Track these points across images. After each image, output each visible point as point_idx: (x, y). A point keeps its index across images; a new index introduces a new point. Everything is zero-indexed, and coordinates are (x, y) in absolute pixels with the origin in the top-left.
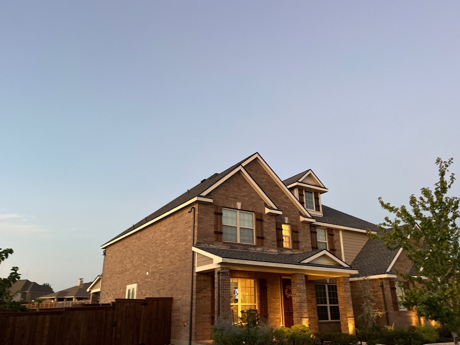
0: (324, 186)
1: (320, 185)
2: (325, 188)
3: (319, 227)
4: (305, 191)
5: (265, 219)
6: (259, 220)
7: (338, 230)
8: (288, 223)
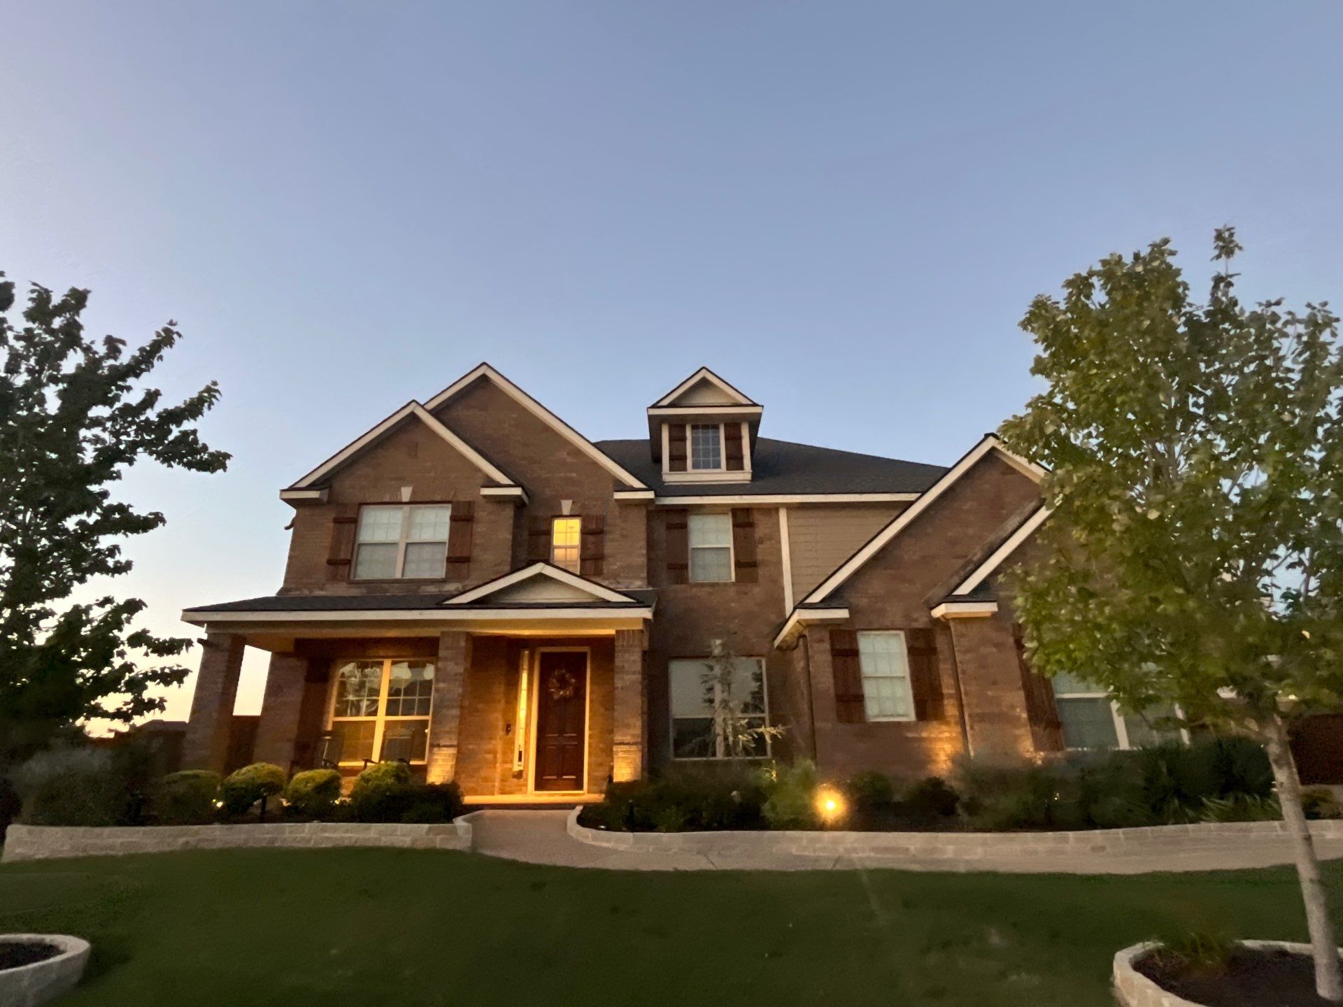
0: (750, 400)
1: (735, 399)
2: (754, 405)
3: (704, 510)
4: (694, 427)
5: (480, 514)
6: (462, 519)
7: (773, 509)
8: (572, 513)
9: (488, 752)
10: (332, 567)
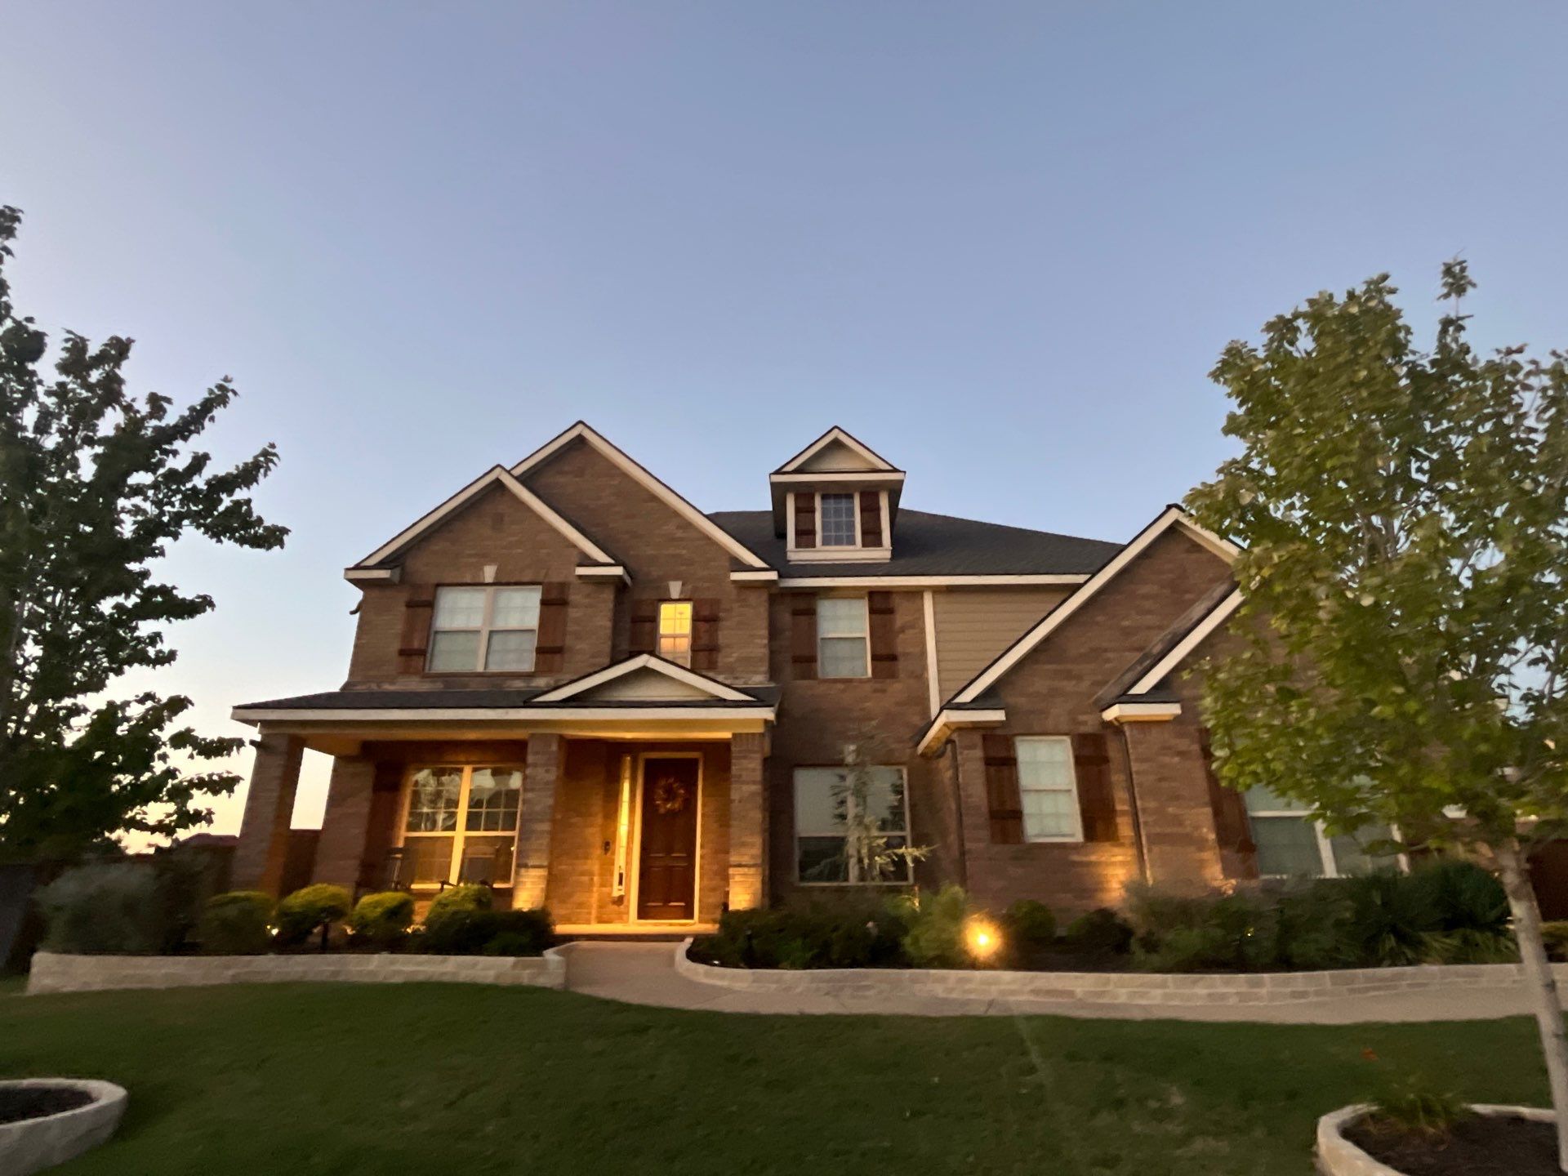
0: (890, 465)
1: (873, 464)
2: (895, 470)
3: (835, 593)
4: (824, 497)
5: (574, 597)
6: (554, 603)
7: (917, 593)
8: (682, 597)
9: (583, 874)
10: (403, 659)
